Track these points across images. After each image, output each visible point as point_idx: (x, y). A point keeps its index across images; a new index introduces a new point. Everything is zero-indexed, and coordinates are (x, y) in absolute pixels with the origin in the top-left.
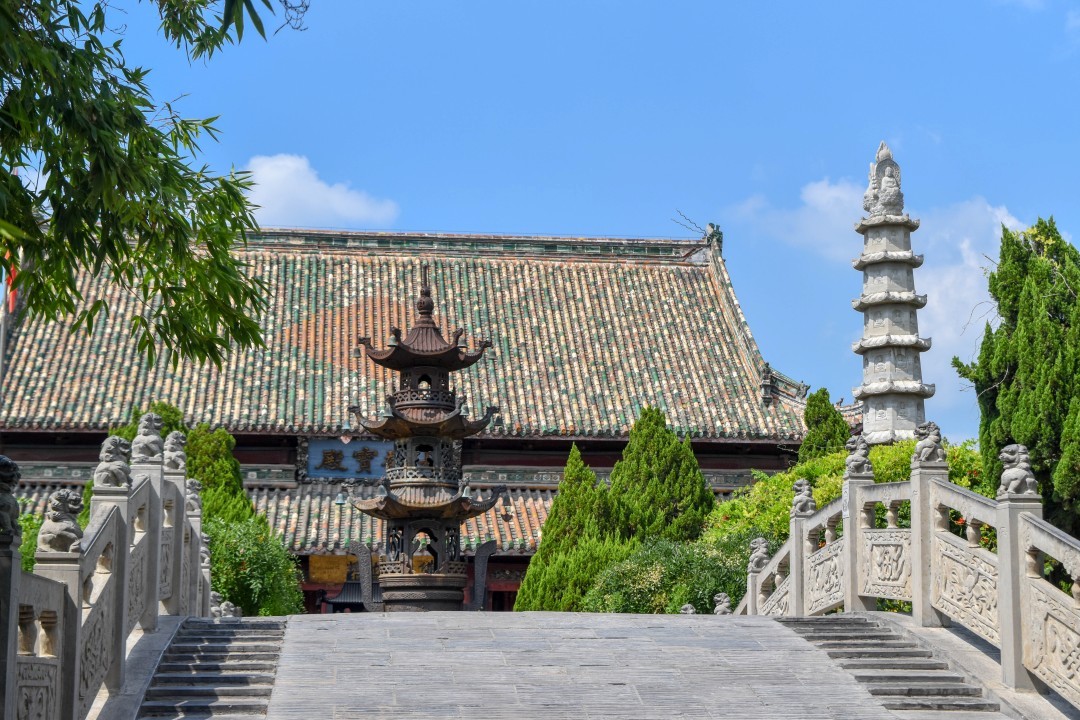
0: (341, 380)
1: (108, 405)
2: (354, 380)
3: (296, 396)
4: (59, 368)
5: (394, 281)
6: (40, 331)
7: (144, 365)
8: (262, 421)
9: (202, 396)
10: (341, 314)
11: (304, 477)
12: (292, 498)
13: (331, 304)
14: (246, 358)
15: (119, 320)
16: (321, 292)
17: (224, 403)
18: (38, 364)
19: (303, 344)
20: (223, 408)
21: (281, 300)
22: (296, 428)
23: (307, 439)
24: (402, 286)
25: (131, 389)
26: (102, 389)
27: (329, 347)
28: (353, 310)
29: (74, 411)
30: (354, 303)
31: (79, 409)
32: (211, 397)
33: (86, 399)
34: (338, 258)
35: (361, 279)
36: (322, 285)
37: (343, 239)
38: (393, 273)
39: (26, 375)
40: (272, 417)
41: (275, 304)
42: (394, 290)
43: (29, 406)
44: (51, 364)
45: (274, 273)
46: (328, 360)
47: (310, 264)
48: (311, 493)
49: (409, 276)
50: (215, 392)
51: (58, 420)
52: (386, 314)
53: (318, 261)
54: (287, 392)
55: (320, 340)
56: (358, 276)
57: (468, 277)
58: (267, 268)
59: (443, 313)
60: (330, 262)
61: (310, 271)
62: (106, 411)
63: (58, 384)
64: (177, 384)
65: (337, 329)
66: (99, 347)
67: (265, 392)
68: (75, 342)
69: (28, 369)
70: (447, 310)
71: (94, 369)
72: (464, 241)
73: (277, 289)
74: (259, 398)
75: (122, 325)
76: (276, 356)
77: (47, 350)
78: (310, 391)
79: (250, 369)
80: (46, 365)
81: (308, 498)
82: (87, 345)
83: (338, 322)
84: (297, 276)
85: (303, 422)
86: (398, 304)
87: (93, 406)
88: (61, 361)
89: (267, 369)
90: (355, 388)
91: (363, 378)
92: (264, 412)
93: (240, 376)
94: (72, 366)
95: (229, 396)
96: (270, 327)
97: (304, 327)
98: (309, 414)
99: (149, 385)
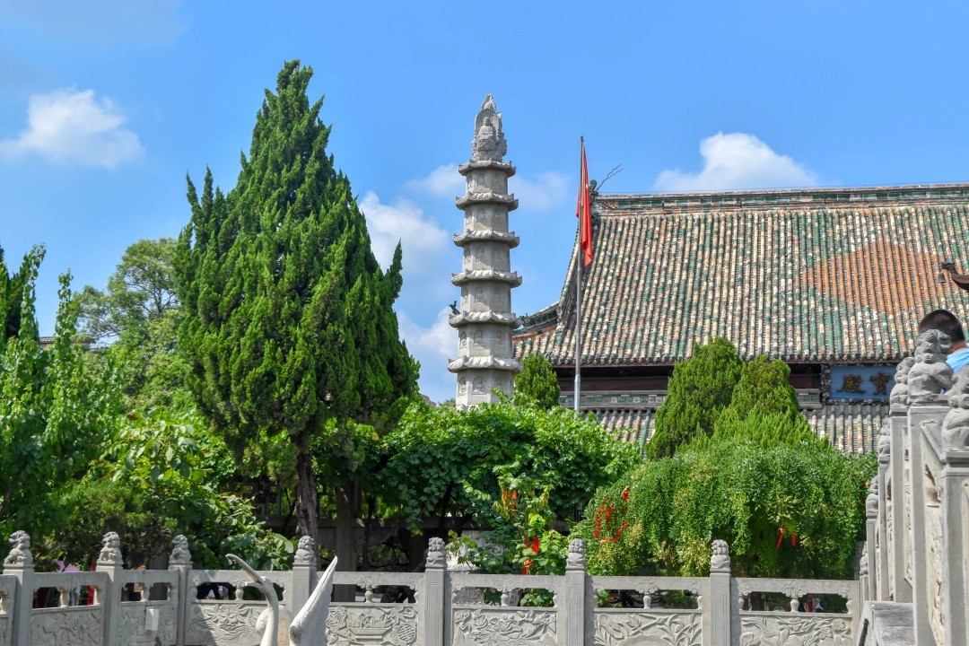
0: (855, 314)
1: (660, 343)
2: (867, 314)
3: (817, 330)
4: (618, 314)
5: (893, 228)
6: (601, 285)
7: (687, 309)
8: (790, 352)
9: (737, 332)
10: (850, 258)
11: (827, 399)
12: (818, 417)
13: (840, 250)
14: (771, 299)
15: (663, 272)
16: (831, 241)
17: (755, 338)
18: (601, 311)
19: (819, 285)
20: (755, 342)
21: (796, 249)
22: (820, 357)
23: (829, 366)
24: (901, 232)
25: (677, 329)
26: (654, 330)
27: (841, 287)
28: (860, 255)
29: (632, 348)
30: (860, 248)
31: (637, 347)
32: (744, 334)
33: (642, 338)
34: (843, 211)
35: (864, 228)
36: (830, 235)
37: (846, 195)
38: (892, 221)
39: (593, 321)
40: (798, 348)
41: (792, 253)
42: (894, 236)
43: (596, 346)
44: (611, 310)
45: (789, 227)
46: (842, 298)
47: (819, 218)
48: (834, 413)
49: (907, 223)
50: (748, 329)
51: (620, 356)
52: (889, 256)
53: (825, 215)
54: (809, 326)
55: (833, 281)
56: (861, 226)
57: (960, 221)
58: (783, 223)
59: (941, 253)
60: (836, 215)
61: (819, 224)
62: (658, 348)
63: (619, 327)
64: (715, 324)
65: (847, 271)
66: (649, 295)
67: (790, 328)
68: (630, 292)
69: (594, 316)
70: (944, 250)
71: (646, 314)
72: (953, 190)
73: (792, 240)
74: (786, 333)
75: (666, 277)
76: (796, 297)
77: (608, 299)
78: (829, 325)
79: (775, 308)
80: (608, 312)
81: (832, 417)
82: (639, 294)
83: (847, 266)
84: (809, 229)
85: (826, 352)
86: (899, 247)
87: (648, 344)
88: (619, 308)
89: (790, 308)
90: (868, 321)
91: (875, 312)
92: (790, 344)
93: (767, 315)
94: (629, 312)
95: (760, 331)
96: (790, 272)
97: (818, 271)
98: (830, 345)
99: (692, 325)
